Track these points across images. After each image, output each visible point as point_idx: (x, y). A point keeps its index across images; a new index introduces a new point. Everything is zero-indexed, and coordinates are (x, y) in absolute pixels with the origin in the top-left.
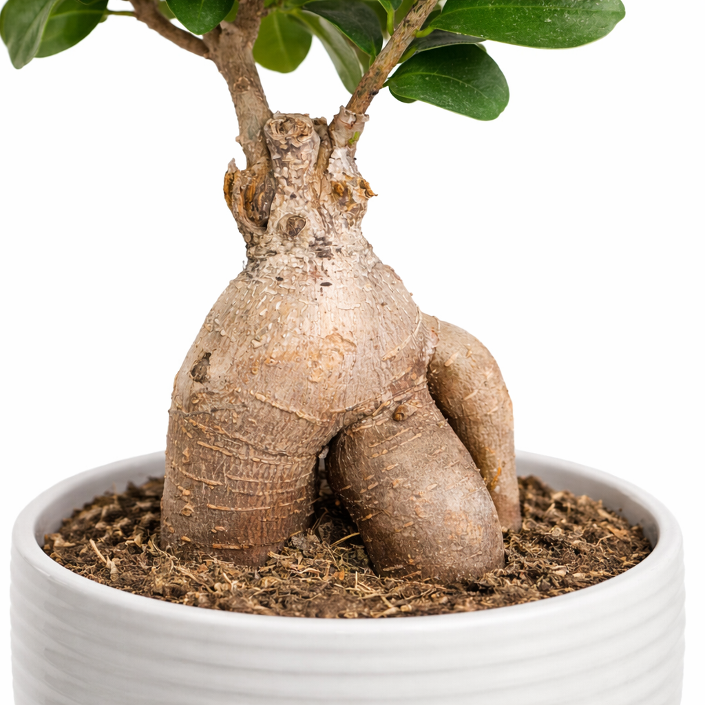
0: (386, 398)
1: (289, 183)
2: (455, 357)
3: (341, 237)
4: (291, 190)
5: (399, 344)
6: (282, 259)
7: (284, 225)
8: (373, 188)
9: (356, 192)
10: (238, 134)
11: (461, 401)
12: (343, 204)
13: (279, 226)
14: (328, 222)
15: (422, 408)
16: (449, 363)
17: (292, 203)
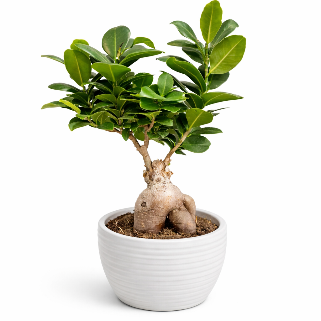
0: (177, 206)
1: (158, 173)
2: (188, 200)
3: (167, 181)
4: (158, 174)
5: (179, 197)
6: (157, 185)
7: (157, 179)
8: (173, 172)
9: (170, 173)
10: (144, 164)
11: (189, 207)
12: (168, 176)
13: (156, 180)
14: (165, 179)
15: (183, 207)
16: (187, 201)
17: (158, 176)
